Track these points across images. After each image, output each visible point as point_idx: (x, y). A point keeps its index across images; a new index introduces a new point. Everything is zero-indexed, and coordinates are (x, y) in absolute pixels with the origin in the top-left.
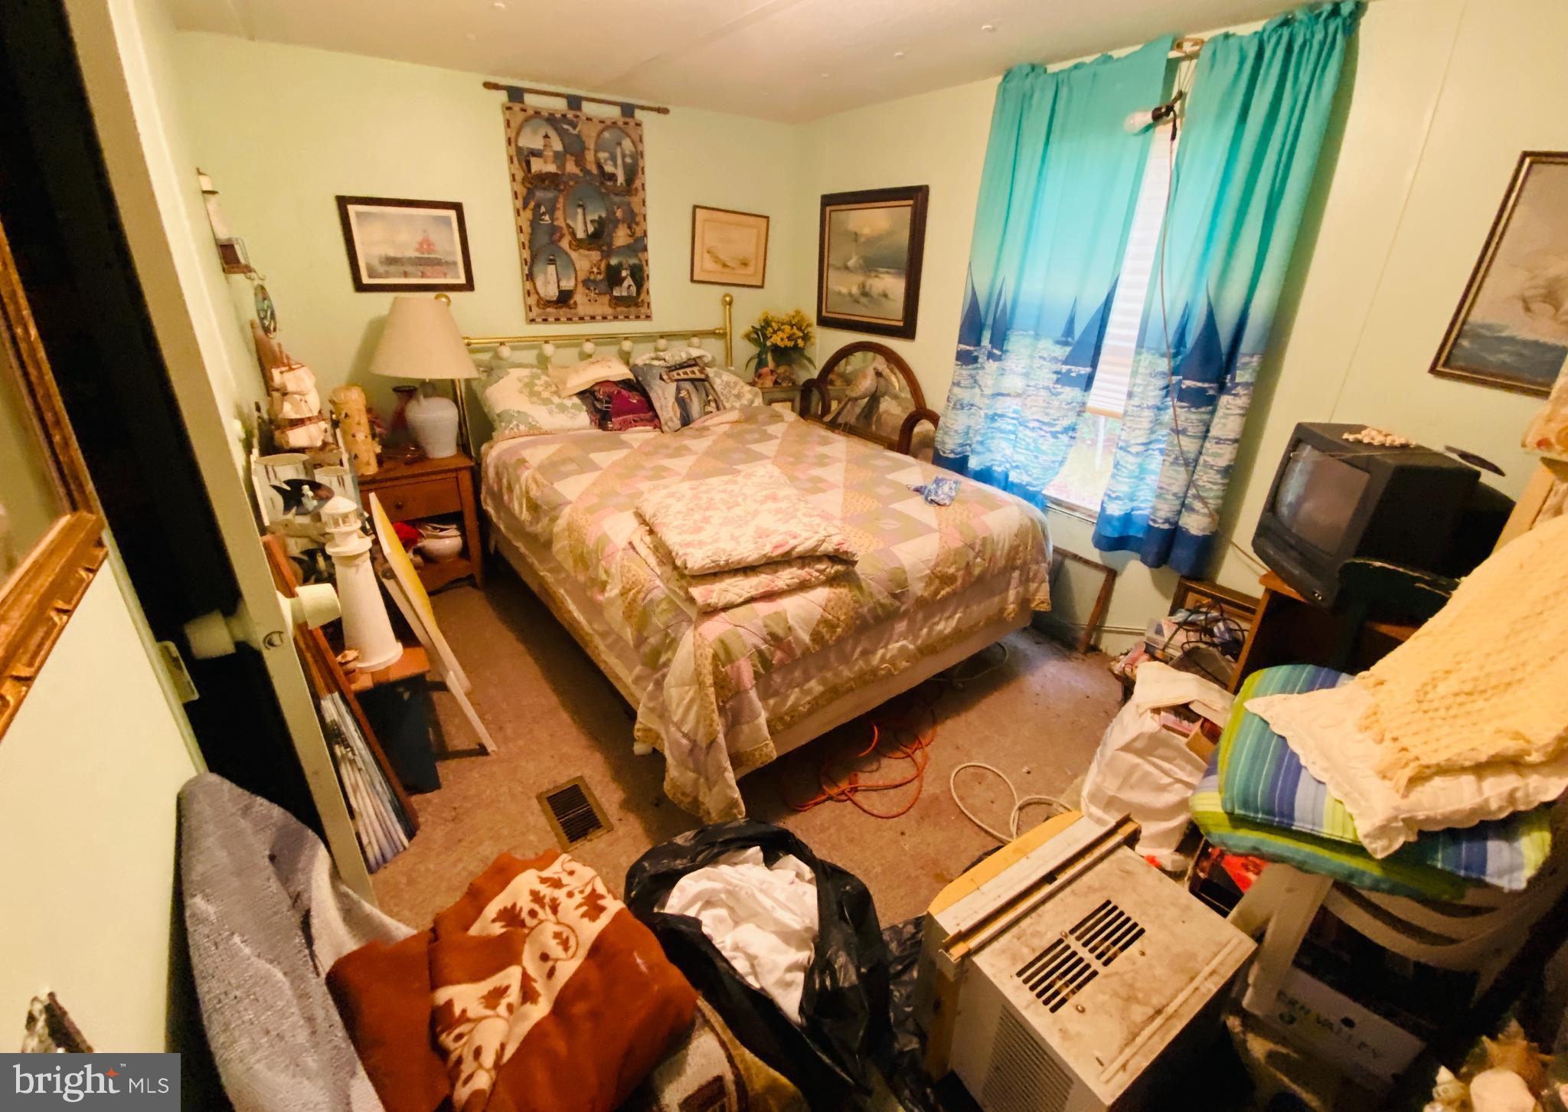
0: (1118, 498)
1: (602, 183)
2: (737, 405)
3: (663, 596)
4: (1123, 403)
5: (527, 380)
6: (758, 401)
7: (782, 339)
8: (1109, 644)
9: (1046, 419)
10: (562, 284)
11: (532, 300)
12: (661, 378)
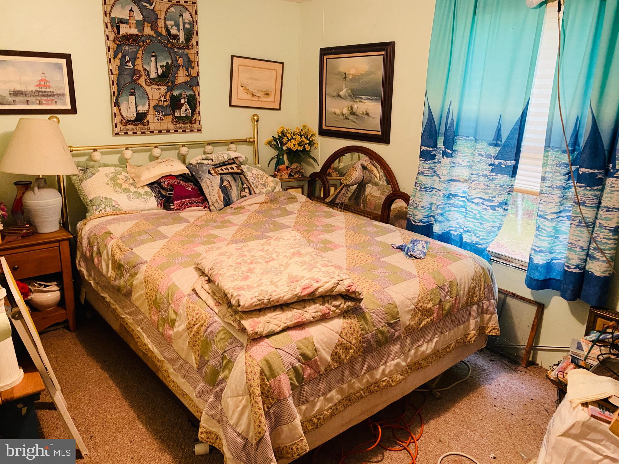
0: (541, 251)
1: (169, 41)
2: (264, 191)
3: (220, 328)
4: (539, 185)
5: (111, 175)
6: (279, 188)
7: (294, 145)
8: (543, 359)
9: (486, 197)
10: (139, 108)
11: (117, 120)
12: (209, 173)
